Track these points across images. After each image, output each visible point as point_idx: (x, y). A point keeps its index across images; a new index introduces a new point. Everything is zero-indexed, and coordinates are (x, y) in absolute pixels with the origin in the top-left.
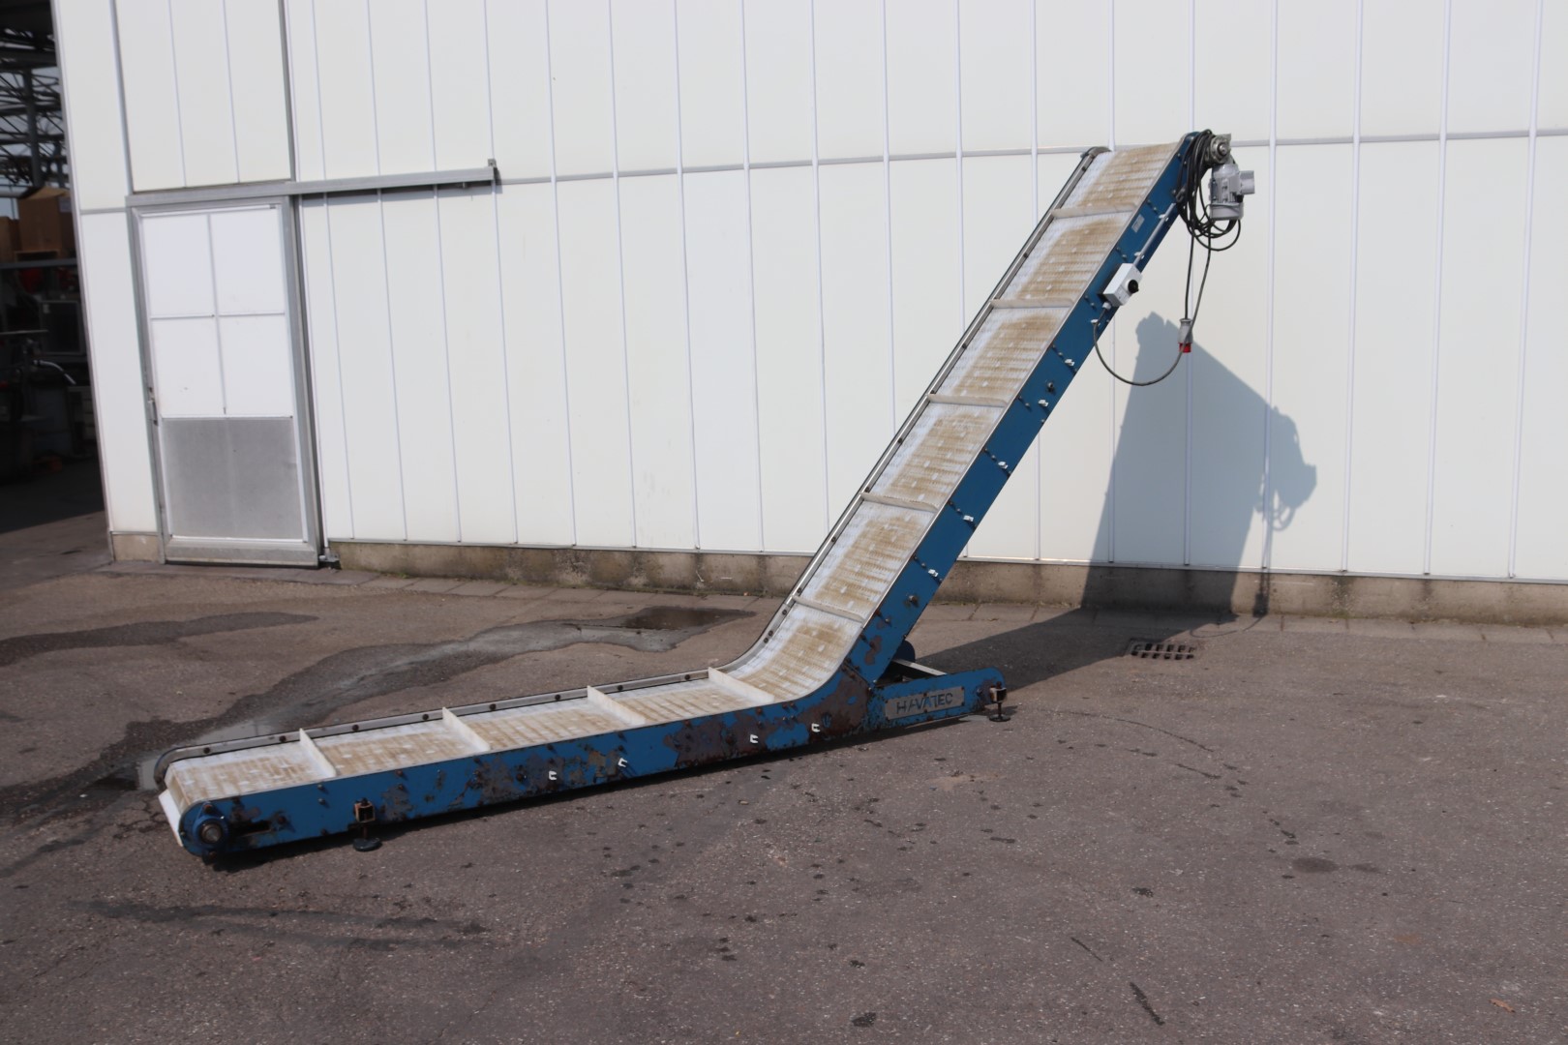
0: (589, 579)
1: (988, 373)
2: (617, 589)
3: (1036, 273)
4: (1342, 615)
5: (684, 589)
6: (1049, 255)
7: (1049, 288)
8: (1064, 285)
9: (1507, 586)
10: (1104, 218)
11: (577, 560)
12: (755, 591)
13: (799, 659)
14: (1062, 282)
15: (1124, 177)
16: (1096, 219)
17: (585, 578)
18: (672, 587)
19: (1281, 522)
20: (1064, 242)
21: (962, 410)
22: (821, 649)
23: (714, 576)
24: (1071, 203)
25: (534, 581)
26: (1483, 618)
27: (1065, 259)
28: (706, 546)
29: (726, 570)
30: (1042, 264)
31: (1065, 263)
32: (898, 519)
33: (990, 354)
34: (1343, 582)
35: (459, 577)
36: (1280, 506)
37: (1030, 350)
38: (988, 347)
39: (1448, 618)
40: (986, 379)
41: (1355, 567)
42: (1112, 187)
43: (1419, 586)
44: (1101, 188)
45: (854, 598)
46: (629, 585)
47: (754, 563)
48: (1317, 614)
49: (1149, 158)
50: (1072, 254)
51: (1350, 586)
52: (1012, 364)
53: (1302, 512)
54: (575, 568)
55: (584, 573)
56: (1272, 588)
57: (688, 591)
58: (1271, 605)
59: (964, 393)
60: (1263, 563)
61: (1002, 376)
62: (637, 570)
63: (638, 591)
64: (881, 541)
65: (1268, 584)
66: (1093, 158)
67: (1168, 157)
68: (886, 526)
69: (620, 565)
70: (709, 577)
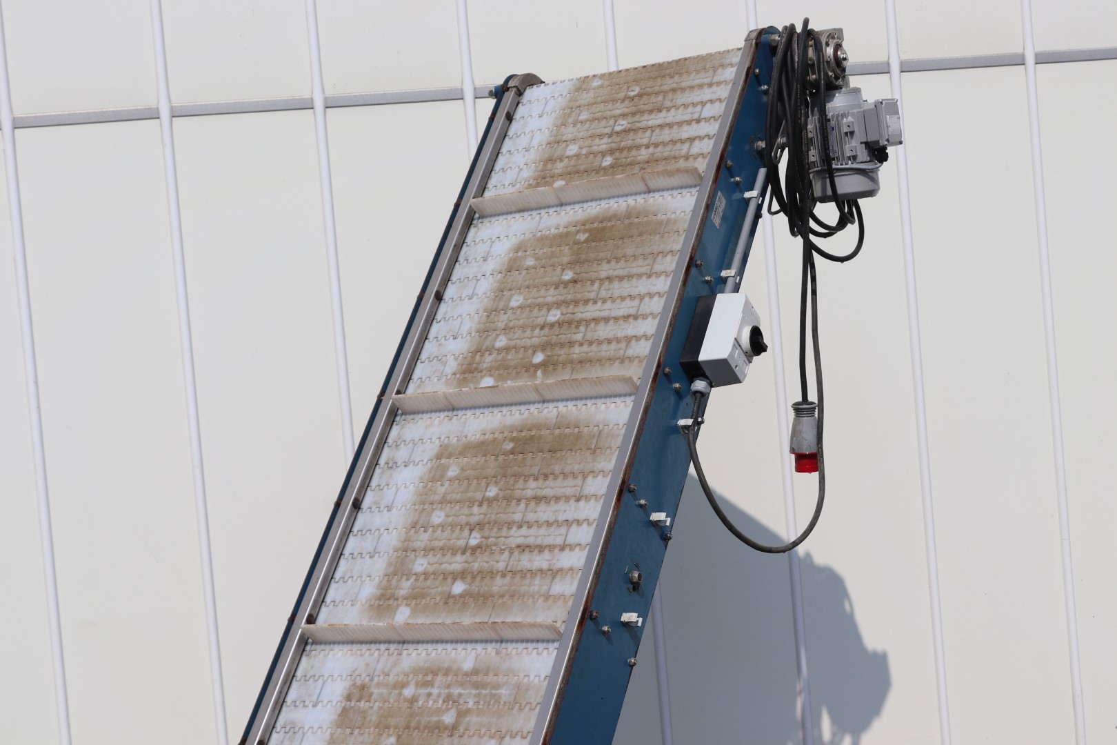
1: (457, 563)
3: (485, 331)
6: (501, 291)
7: (539, 358)
8: (577, 349)
10: (619, 205)
14: (571, 344)
15: (623, 124)
16: (594, 209)
20: (530, 262)
21: (414, 657)
24: (503, 184)
27: (551, 296)
30: (492, 312)
31: (558, 305)
33: (438, 517)
37: (557, 499)
38: (424, 502)
40: (461, 575)
42: (603, 144)
44: (573, 149)
49: (669, 83)
50: (566, 284)
52: (517, 536)
59: (403, 615)
61: (501, 566)
66: (520, 93)
67: (730, 79)
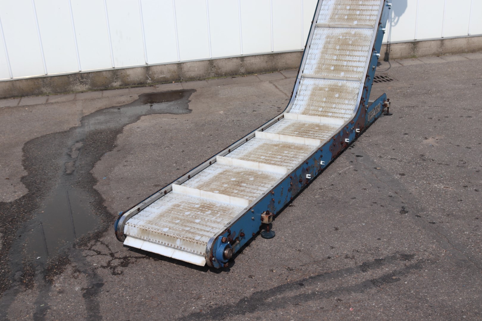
0: (90, 87)
2: (106, 90)
4: (414, 57)
5: (141, 84)
9: (467, 39)
11: (82, 78)
12: (177, 80)
13: (325, 102)
17: (87, 86)
18: (135, 84)
19: (394, 23)
22: (337, 96)
23: (156, 76)
25: (58, 92)
26: (460, 52)
28: (150, 63)
29: (162, 72)
32: (347, 33)
34: (415, 44)
35: (14, 97)
36: (394, 17)
39: (448, 53)
41: (419, 38)
43: (439, 42)
45: (343, 71)
46: (112, 86)
47: (176, 67)
48: (406, 58)
51: (417, 45)
53: (401, 18)
54: (81, 83)
55: (87, 84)
56: (391, 49)
57: (143, 85)
58: (390, 56)
60: (388, 40)
62: (116, 79)
63: (118, 89)
64: (342, 44)
65: (389, 48)
68: (341, 37)
69: (106, 78)
70: (154, 77)
